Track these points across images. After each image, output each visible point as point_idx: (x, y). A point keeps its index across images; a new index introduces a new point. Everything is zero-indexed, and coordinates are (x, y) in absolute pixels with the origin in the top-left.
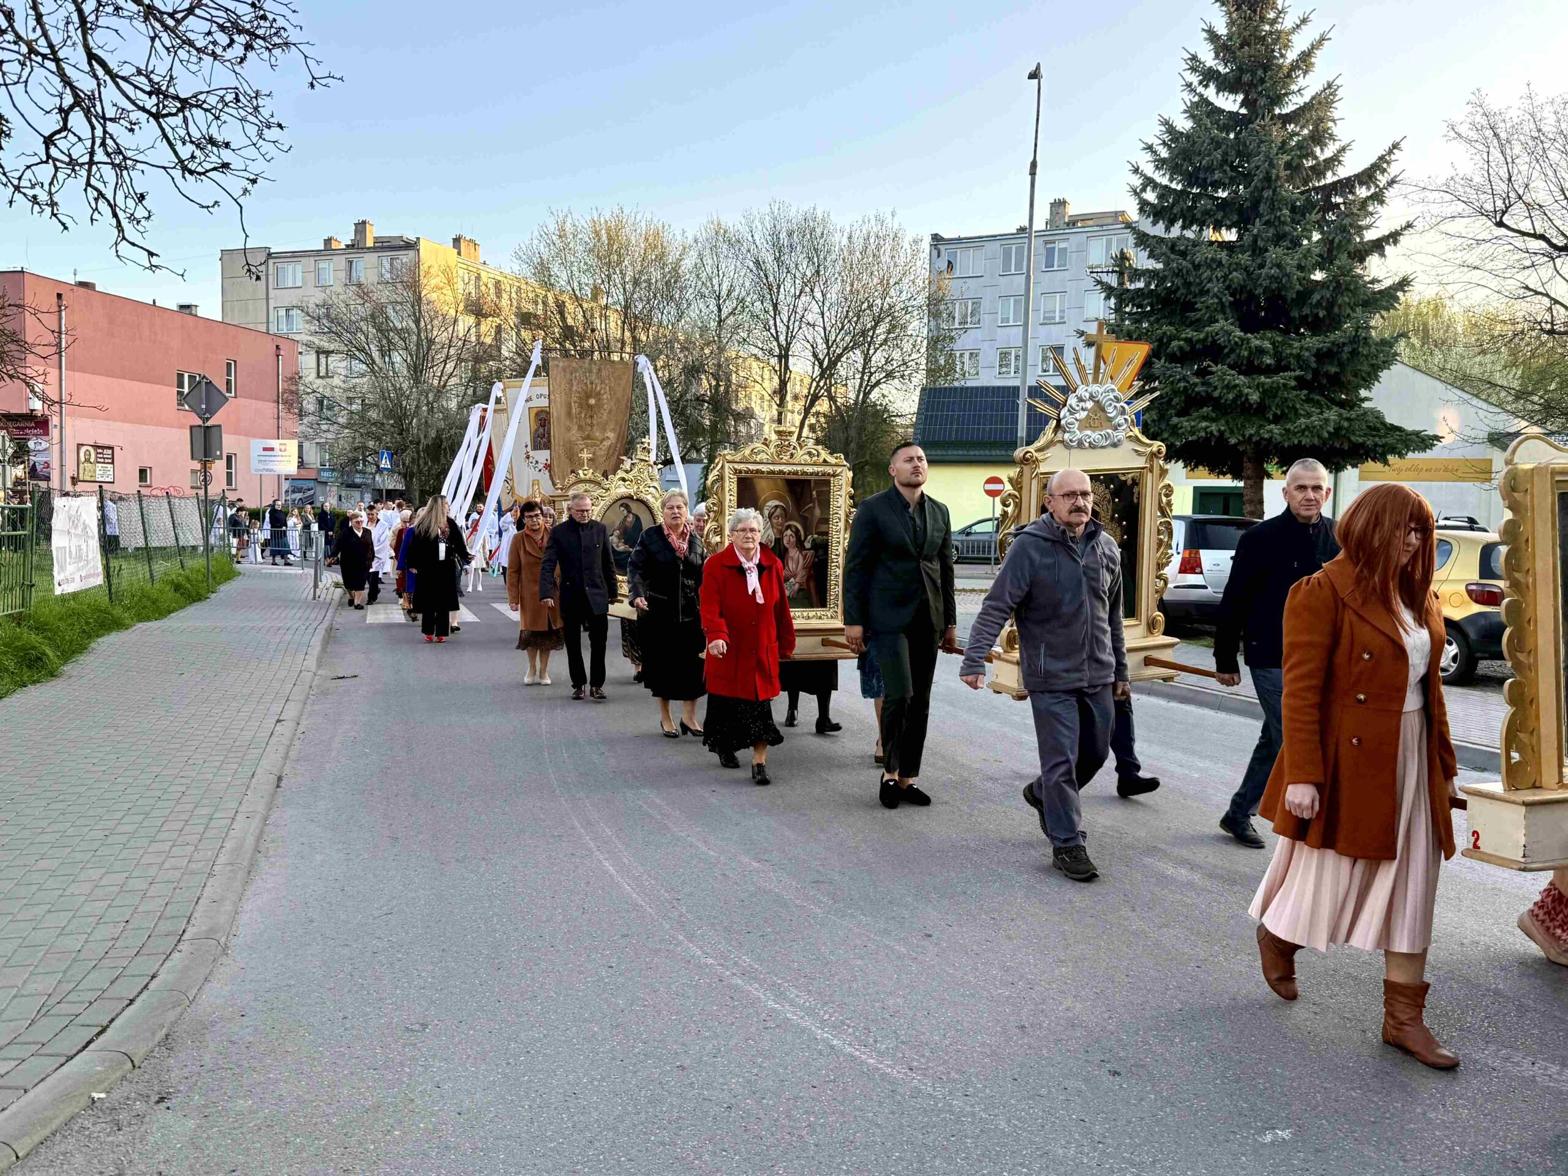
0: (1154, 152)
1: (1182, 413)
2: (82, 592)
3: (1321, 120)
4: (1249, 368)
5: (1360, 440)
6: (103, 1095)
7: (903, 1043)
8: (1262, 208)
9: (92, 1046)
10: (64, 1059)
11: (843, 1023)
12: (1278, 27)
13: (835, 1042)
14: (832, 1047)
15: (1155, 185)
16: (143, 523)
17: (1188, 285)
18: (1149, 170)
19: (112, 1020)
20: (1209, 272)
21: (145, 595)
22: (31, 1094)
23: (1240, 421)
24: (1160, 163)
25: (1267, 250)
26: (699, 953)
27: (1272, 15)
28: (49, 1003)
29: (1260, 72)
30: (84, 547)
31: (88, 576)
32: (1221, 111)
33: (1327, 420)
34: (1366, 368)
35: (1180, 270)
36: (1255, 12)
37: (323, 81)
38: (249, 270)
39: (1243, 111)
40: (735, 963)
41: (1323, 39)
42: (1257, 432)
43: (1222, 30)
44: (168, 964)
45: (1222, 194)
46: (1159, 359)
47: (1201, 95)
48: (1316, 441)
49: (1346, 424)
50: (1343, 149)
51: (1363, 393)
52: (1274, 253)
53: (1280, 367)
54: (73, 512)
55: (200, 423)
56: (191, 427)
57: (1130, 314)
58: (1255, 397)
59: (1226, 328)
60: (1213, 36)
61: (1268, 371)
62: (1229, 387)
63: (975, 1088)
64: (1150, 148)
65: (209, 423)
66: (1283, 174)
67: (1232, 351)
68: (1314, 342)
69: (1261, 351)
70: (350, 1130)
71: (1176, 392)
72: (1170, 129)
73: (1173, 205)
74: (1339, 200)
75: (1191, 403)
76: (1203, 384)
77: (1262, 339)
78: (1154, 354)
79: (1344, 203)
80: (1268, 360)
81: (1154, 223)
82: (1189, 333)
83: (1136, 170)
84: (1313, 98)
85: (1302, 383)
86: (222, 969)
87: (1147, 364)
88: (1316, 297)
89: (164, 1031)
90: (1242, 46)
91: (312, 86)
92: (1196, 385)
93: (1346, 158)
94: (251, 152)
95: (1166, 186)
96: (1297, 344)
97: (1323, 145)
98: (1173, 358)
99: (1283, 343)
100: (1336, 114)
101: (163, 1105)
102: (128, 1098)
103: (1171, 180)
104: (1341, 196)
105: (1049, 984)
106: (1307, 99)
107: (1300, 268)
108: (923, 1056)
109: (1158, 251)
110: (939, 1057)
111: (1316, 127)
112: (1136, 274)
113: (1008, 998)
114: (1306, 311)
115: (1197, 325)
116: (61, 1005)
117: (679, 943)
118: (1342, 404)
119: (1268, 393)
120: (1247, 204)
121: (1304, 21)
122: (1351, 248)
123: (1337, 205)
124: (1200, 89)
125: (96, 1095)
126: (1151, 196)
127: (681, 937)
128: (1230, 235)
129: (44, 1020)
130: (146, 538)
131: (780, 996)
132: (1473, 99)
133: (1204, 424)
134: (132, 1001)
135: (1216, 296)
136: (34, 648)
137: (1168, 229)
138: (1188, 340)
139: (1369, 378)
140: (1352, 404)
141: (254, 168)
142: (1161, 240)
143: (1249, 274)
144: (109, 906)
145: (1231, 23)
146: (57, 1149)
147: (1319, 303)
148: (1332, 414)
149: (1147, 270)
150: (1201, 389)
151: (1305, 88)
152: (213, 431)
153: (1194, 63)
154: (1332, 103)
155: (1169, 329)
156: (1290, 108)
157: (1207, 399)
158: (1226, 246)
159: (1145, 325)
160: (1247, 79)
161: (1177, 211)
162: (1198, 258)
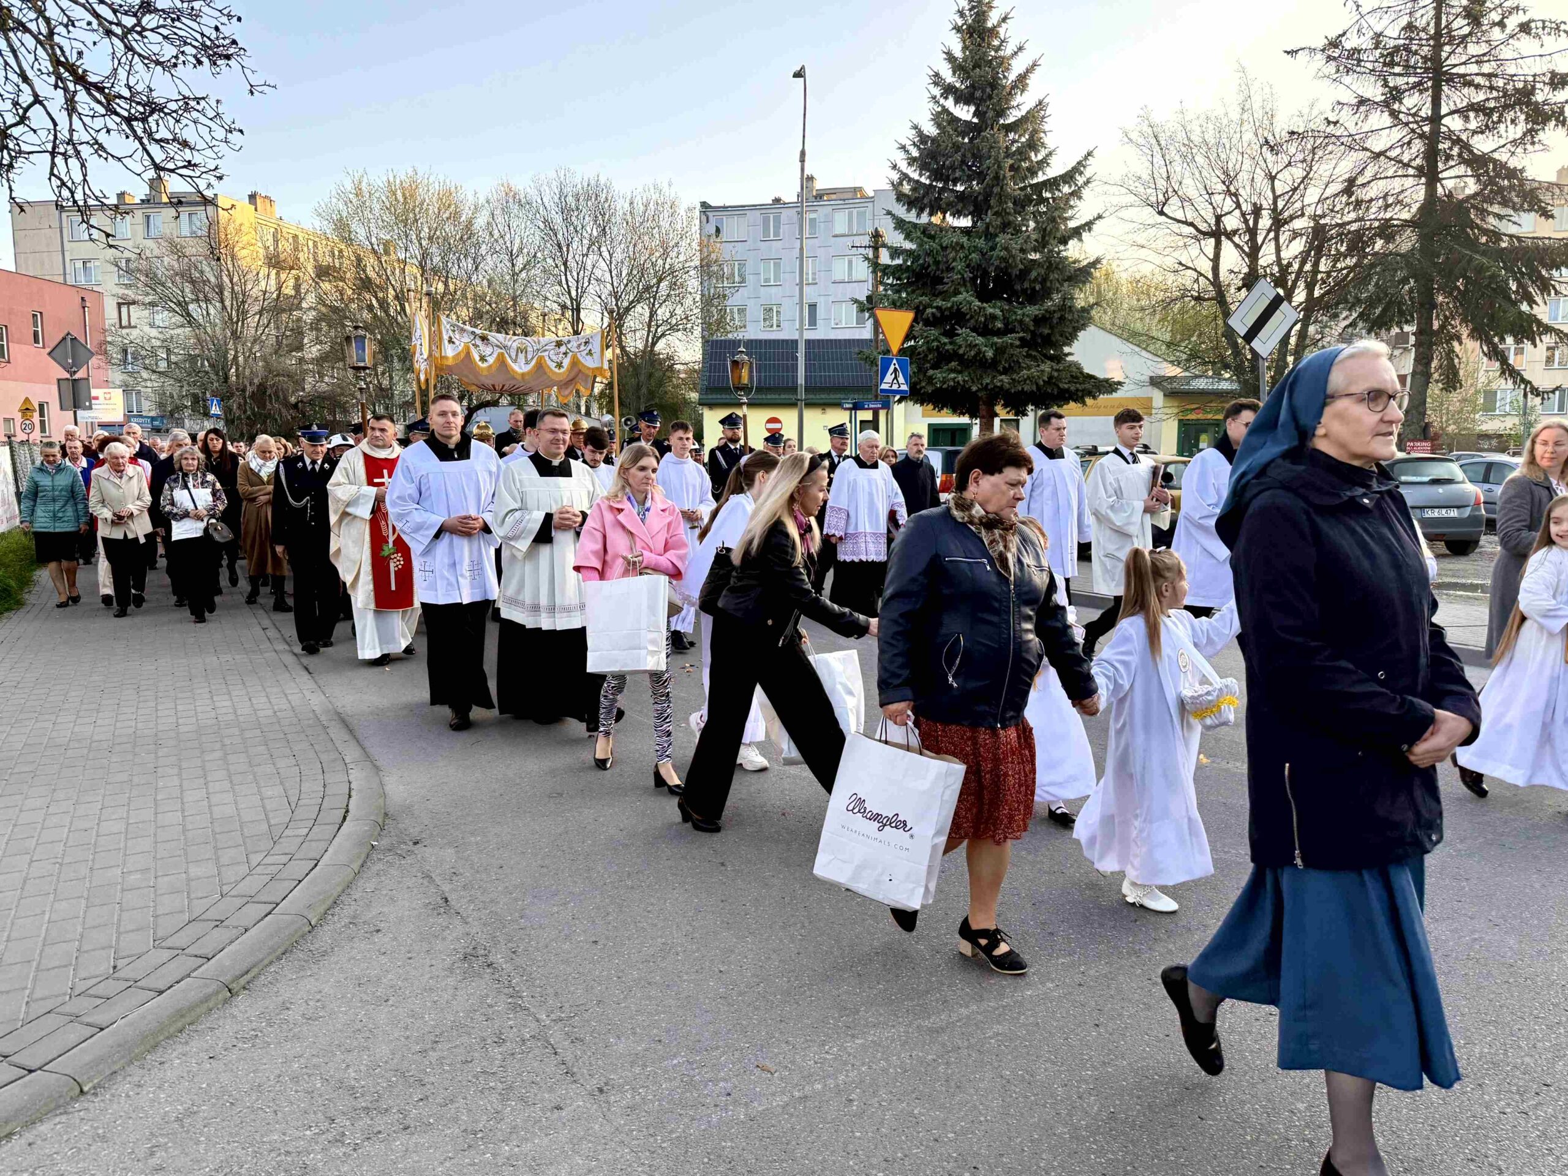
0: (907, 152)
1: (935, 366)
3: (1035, 131)
4: (985, 330)
5: (1066, 386)
6: (376, 843)
8: (992, 202)
9: (348, 820)
10: (336, 827)
12: (1001, 53)
15: (910, 180)
17: (937, 263)
18: (903, 166)
19: (347, 805)
20: (953, 254)
22: (334, 842)
23: (979, 372)
24: (912, 161)
25: (996, 235)
27: (996, 43)
29: (988, 90)
32: (958, 120)
33: (1043, 371)
34: (1070, 330)
35: (932, 251)
36: (983, 40)
37: (260, 89)
39: (975, 120)
41: (1034, 64)
42: (992, 381)
43: (958, 53)
45: (960, 188)
46: (918, 323)
47: (943, 107)
48: (1034, 388)
49: (1056, 374)
50: (1050, 154)
51: (1066, 349)
52: (1002, 239)
53: (1007, 330)
56: (59, 380)
57: (892, 285)
58: (990, 354)
59: (966, 298)
60: (950, 57)
61: (999, 333)
62: (971, 346)
64: (903, 147)
65: (76, 376)
66: (1009, 174)
67: (972, 317)
68: (1032, 310)
69: (993, 317)
71: (930, 350)
72: (920, 133)
73: (924, 197)
74: (1048, 195)
75: (942, 358)
76: (951, 343)
77: (994, 307)
78: (915, 320)
79: (1054, 199)
80: (999, 325)
81: (909, 210)
82: (939, 302)
83: (894, 167)
84: (1028, 112)
85: (1024, 343)
87: (912, 326)
88: (1034, 274)
89: (383, 811)
90: (974, 68)
91: (252, 93)
92: (945, 344)
93: (1053, 160)
95: (918, 181)
96: (1020, 312)
97: (1037, 152)
98: (927, 323)
99: (1009, 311)
100: (1046, 127)
101: (420, 845)
102: (394, 843)
103: (921, 175)
104: (1050, 192)
106: (1023, 112)
107: (1022, 250)
109: (914, 235)
111: (1032, 136)
112: (895, 252)
114: (1026, 285)
115: (945, 295)
118: (1052, 358)
119: (1000, 351)
120: (980, 198)
121: (1020, 49)
122: (1058, 235)
123: (1048, 199)
124: (942, 101)
125: (372, 843)
126: (906, 188)
128: (965, 222)
129: (299, 809)
132: (1142, 113)
133: (952, 375)
134: (349, 795)
135: (959, 272)
137: (918, 216)
138: (937, 308)
139: (1071, 338)
140: (1059, 358)
142: (915, 225)
143: (983, 255)
145: (965, 48)
146: (374, 869)
147: (1036, 279)
148: (1046, 367)
149: (906, 251)
150: (948, 347)
151: (1022, 104)
152: (82, 384)
153: (937, 80)
154: (1043, 117)
155: (925, 299)
156: (1011, 120)
157: (954, 356)
158: (966, 231)
159: (904, 295)
160: (978, 94)
161: (926, 201)
162: (945, 242)
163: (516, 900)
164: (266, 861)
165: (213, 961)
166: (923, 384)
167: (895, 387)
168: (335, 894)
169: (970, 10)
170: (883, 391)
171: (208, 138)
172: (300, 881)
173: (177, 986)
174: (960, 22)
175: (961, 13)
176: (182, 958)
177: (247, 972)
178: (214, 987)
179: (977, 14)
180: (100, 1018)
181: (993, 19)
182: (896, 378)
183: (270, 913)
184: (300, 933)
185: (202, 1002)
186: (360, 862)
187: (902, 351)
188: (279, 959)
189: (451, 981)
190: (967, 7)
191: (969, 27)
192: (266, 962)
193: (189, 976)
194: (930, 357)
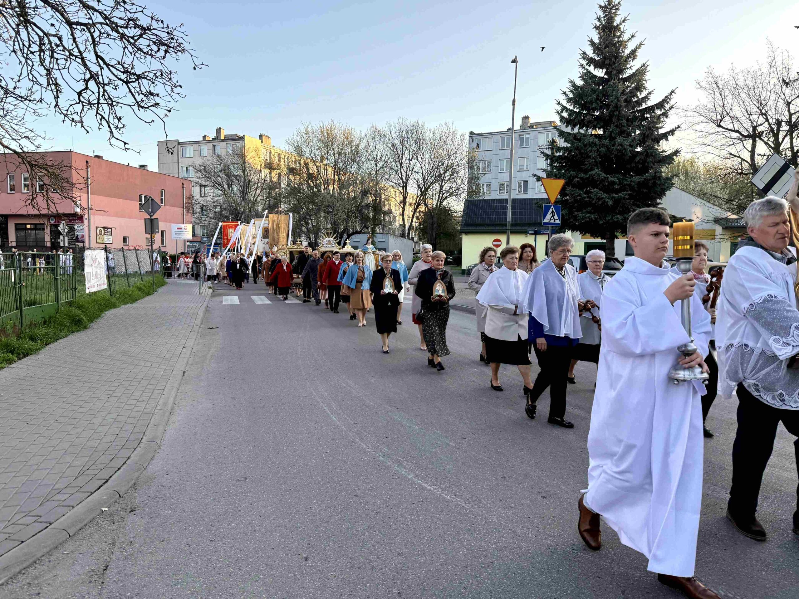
0: (567, 95)
1: (578, 210)
2: (98, 291)
3: (640, 80)
4: (608, 190)
6: (106, 509)
7: (452, 484)
8: (614, 119)
9: (102, 488)
10: (89, 494)
11: (427, 476)
12: (621, 39)
13: (423, 484)
14: (422, 486)
15: (567, 110)
16: (125, 261)
17: (581, 154)
18: (564, 103)
19: (111, 477)
20: (590, 148)
21: (126, 293)
22: (75, 509)
23: (604, 213)
24: (569, 100)
25: (616, 138)
26: (365, 446)
27: (618, 34)
28: (83, 469)
29: (613, 59)
30: (99, 271)
31: (100, 285)
32: (596, 76)
34: (659, 190)
35: (578, 147)
36: (611, 32)
37: (200, 67)
38: (168, 150)
39: (606, 77)
40: (381, 451)
41: (641, 44)
42: (612, 219)
43: (596, 40)
44: (135, 453)
45: (597, 113)
46: (569, 187)
47: (587, 70)
50: (650, 93)
51: (658, 201)
52: (619, 140)
53: (622, 190)
54: (94, 256)
55: (149, 217)
56: (145, 219)
57: (556, 166)
58: (610, 203)
59: (598, 173)
60: (592, 43)
61: (617, 191)
62: (599, 199)
63: (483, 504)
64: (565, 93)
65: (153, 218)
66: (623, 104)
68: (637, 179)
69: (613, 183)
70: (213, 524)
71: (576, 201)
72: (574, 85)
73: (575, 118)
74: (648, 116)
75: (582, 205)
76: (588, 197)
77: (614, 177)
78: (566, 184)
79: (650, 117)
80: (616, 187)
81: (567, 126)
82: (582, 175)
83: (559, 103)
84: (637, 71)
85: (631, 197)
86: (159, 455)
87: (563, 188)
88: (637, 159)
89: (133, 481)
90: (605, 48)
91: (195, 68)
92: (585, 198)
93: (651, 97)
94: (169, 98)
95: (572, 110)
96: (629, 180)
97: (641, 92)
98: (574, 186)
99: (622, 179)
101: (133, 513)
102: (117, 510)
103: (574, 107)
104: (650, 114)
105: (516, 459)
106: (634, 71)
107: (631, 146)
108: (461, 490)
109: (569, 139)
110: (468, 491)
111: (638, 83)
112: (559, 149)
113: (498, 465)
114: (633, 165)
115: (586, 171)
116: (89, 471)
117: (357, 442)
119: (617, 201)
120: (607, 118)
121: (633, 36)
122: (653, 137)
123: (647, 118)
124: (587, 67)
125: (104, 509)
126: (565, 115)
127: (357, 440)
128: (601, 132)
129: (81, 477)
130: (126, 268)
131: (400, 464)
132: (708, 70)
133: (588, 215)
134: (119, 469)
135: (593, 158)
136: (77, 316)
137: (573, 129)
138: (581, 178)
139: (661, 194)
141: (170, 105)
142: (570, 134)
143: (608, 149)
144: (110, 428)
145: (601, 38)
146: (86, 532)
147: (639, 162)
149: (564, 147)
150: (587, 199)
151: (634, 66)
152: (155, 221)
153: (584, 55)
154: (645, 72)
155: (573, 173)
156: (626, 75)
157: (589, 204)
158: (598, 136)
159: (563, 171)
160: (607, 62)
161: (577, 121)
162: (586, 142)
166: (572, 220)
167: (552, 221)
169: (604, 17)
170: (545, 223)
174: (598, 24)
175: (599, 19)
179: (608, 19)
181: (617, 21)
182: (553, 216)
187: (556, 202)
190: (602, 16)
191: (603, 26)
194: (576, 205)
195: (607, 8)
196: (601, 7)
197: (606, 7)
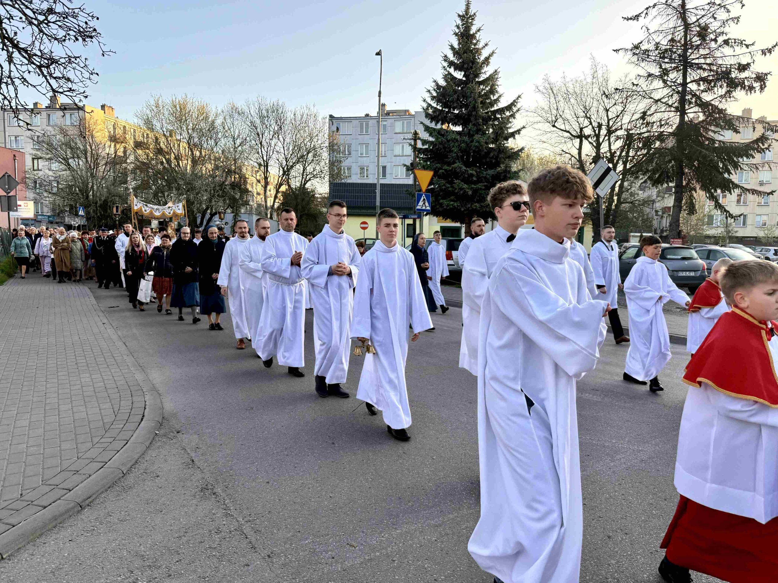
0: (431, 93)
1: (444, 198)
3: (493, 85)
4: (468, 180)
6: (158, 432)
8: (472, 119)
9: (144, 420)
10: (138, 424)
12: (477, 47)
15: (432, 107)
17: (445, 148)
18: (429, 100)
19: (143, 413)
20: (453, 144)
22: (136, 432)
23: (465, 202)
24: (433, 98)
25: (473, 135)
27: (474, 41)
29: (471, 64)
32: (456, 78)
35: (442, 142)
36: (468, 40)
37: (108, 53)
38: (81, 134)
39: (464, 79)
41: (493, 53)
42: (471, 206)
43: (456, 46)
44: (146, 398)
45: (456, 112)
47: (449, 72)
50: (500, 96)
52: (477, 137)
53: (479, 181)
55: (5, 194)
57: (423, 158)
58: (470, 193)
59: (458, 165)
60: (452, 48)
61: (475, 183)
62: (461, 189)
64: (429, 91)
65: (10, 195)
66: (480, 106)
69: (472, 175)
71: (441, 190)
72: (437, 85)
73: (439, 115)
74: (499, 116)
75: (446, 194)
76: (452, 187)
77: (472, 170)
78: (434, 175)
79: (502, 118)
80: (475, 179)
81: (431, 122)
82: (446, 167)
83: (424, 101)
84: (490, 76)
86: (164, 399)
87: (432, 179)
88: (492, 154)
89: (162, 415)
90: (464, 53)
91: (103, 55)
92: (448, 187)
93: (501, 99)
95: (436, 108)
96: (485, 173)
97: (494, 95)
98: (440, 177)
99: (480, 172)
100: (498, 83)
101: (180, 433)
102: (167, 432)
103: (437, 105)
106: (488, 76)
107: (486, 143)
109: (434, 134)
111: (491, 87)
112: (424, 142)
114: (488, 160)
115: (449, 164)
119: (475, 191)
120: (466, 117)
121: (486, 45)
122: (504, 136)
123: (499, 118)
125: (156, 432)
126: (430, 111)
128: (459, 128)
129: (119, 415)
132: (545, 77)
133: (452, 203)
134: (144, 408)
135: (455, 153)
137: (436, 125)
138: (445, 170)
142: (434, 129)
143: (467, 145)
145: (459, 44)
146: (156, 445)
147: (493, 157)
149: (429, 141)
150: (450, 189)
151: (487, 72)
152: (13, 198)
153: (446, 58)
154: (497, 78)
155: (439, 165)
156: (481, 79)
157: (453, 193)
158: (458, 133)
159: (429, 163)
160: (466, 66)
161: (440, 117)
162: (449, 138)
163: (229, 461)
164: (101, 441)
165: (72, 492)
166: (438, 207)
167: (424, 208)
168: (137, 458)
169: (462, 25)
170: (418, 210)
171: (80, 77)
172: (118, 451)
173: (53, 504)
174: (457, 31)
175: (458, 27)
176: (56, 490)
177: (89, 498)
178: (72, 504)
179: (466, 27)
180: (13, 521)
181: (473, 30)
182: (424, 203)
183: (102, 467)
184: (117, 478)
185: (66, 512)
186: (150, 441)
187: (428, 191)
188: (106, 490)
189: (194, 502)
190: (461, 24)
191: (462, 33)
192: (99, 492)
193: (60, 499)
194: (441, 193)
195: (465, 17)
196: (459, 16)
197: (463, 16)
